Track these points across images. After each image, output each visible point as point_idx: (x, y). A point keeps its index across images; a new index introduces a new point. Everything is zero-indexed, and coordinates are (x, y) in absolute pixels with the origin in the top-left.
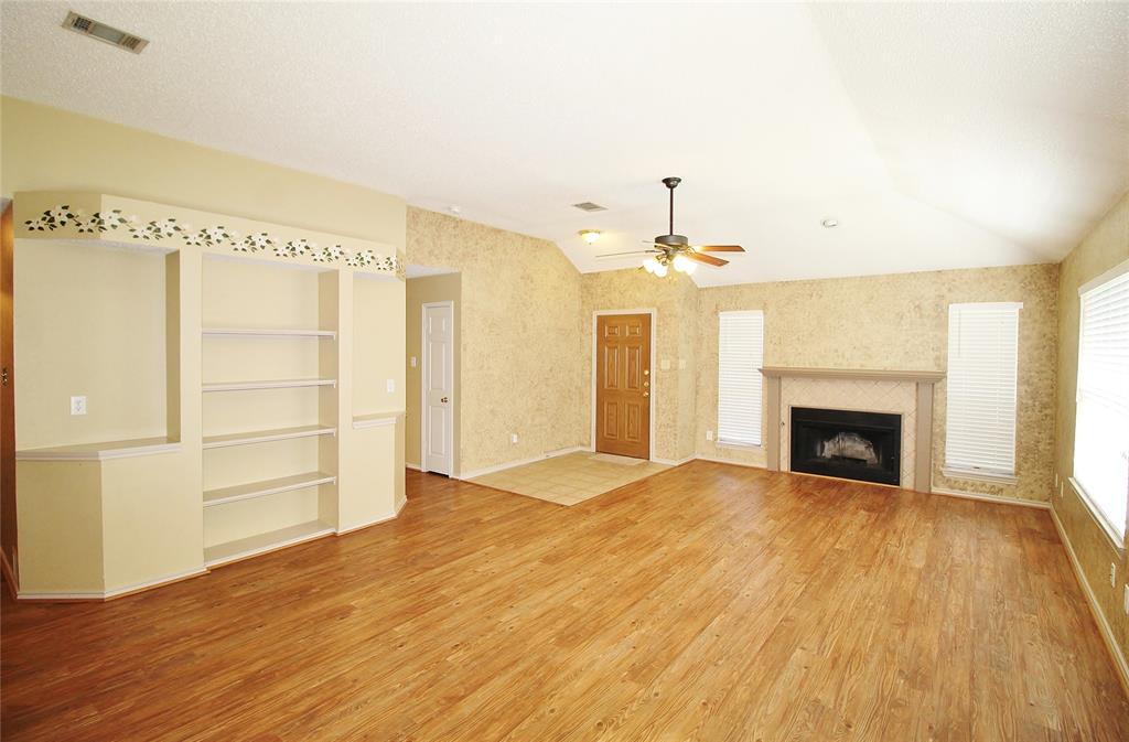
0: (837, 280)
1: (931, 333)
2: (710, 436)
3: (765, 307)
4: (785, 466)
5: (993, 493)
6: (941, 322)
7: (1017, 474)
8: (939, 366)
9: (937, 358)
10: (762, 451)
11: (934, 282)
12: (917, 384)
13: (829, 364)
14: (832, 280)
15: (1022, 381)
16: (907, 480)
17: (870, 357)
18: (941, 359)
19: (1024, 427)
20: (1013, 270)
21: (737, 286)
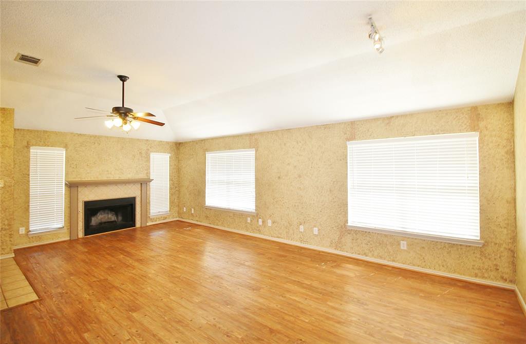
0: (108, 137)
1: (145, 164)
2: (22, 231)
3: (66, 147)
4: (81, 234)
5: (164, 219)
6: (148, 160)
7: (170, 211)
8: (147, 176)
9: (147, 173)
10: (66, 230)
11: (146, 144)
12: (141, 184)
13: (104, 178)
14: (105, 137)
15: (171, 180)
16: (138, 224)
17: (122, 173)
18: (148, 173)
19: (171, 195)
20: (168, 143)
21: (45, 132)
